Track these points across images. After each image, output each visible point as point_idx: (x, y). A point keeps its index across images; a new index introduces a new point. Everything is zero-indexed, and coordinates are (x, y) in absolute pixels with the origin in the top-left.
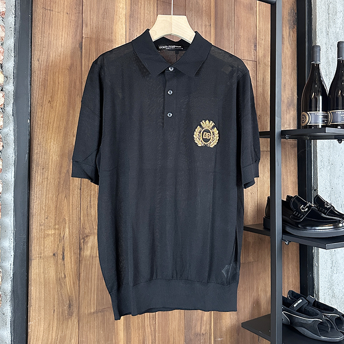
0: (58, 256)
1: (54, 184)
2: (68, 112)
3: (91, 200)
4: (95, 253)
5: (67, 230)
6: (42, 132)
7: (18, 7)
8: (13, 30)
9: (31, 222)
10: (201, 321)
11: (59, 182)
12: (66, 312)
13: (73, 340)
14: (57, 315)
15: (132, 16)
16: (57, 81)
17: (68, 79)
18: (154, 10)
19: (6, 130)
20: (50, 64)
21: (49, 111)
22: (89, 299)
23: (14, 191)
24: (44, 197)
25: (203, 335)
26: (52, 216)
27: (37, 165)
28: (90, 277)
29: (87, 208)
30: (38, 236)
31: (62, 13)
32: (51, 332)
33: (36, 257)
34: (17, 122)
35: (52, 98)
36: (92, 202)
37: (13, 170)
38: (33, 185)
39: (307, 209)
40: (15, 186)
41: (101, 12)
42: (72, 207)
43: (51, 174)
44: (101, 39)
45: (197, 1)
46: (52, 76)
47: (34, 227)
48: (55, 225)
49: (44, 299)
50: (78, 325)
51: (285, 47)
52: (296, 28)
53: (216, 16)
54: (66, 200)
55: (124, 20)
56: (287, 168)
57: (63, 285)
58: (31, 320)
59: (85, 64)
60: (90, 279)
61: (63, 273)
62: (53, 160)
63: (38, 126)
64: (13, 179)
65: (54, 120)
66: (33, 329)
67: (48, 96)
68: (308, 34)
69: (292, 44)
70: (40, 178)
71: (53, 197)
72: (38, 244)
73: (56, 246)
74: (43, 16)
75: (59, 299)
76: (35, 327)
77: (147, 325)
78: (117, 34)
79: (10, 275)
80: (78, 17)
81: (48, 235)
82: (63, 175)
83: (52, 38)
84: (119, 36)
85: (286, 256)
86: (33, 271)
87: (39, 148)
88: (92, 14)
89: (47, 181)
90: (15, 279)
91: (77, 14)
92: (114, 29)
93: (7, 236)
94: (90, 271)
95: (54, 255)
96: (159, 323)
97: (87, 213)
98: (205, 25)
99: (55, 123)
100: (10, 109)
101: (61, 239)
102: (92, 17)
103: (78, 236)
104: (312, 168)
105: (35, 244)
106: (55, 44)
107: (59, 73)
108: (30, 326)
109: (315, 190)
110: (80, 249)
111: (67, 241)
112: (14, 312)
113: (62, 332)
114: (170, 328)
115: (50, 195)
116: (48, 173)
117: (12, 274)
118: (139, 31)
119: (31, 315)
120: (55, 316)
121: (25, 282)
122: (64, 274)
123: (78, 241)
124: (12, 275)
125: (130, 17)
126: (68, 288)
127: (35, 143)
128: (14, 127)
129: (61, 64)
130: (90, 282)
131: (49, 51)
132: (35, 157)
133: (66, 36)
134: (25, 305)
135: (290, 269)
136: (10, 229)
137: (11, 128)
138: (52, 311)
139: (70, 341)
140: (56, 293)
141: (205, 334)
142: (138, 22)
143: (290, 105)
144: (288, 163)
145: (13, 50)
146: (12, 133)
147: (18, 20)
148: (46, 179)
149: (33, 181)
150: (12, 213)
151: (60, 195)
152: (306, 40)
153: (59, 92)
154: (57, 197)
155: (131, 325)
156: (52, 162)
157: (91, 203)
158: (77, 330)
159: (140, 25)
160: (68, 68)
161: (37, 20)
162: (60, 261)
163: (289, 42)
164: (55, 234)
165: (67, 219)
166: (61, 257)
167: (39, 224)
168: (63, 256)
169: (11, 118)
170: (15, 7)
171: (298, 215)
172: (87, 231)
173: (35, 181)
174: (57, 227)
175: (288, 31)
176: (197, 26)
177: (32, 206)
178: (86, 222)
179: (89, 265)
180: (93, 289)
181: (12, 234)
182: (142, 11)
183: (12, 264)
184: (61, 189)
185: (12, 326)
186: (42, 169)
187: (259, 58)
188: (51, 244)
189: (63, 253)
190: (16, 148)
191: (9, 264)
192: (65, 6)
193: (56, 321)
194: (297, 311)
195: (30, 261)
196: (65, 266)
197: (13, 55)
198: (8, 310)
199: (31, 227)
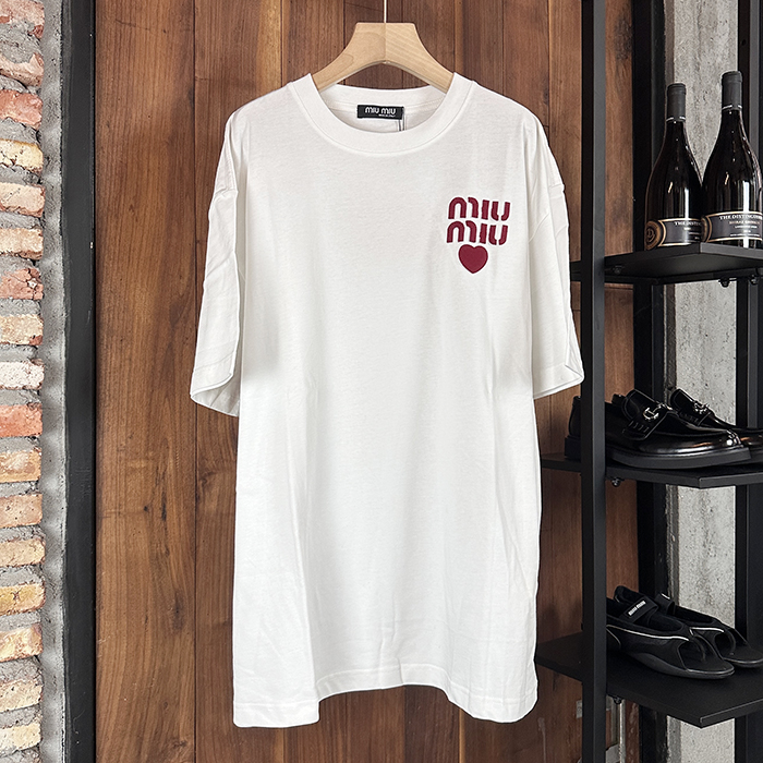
0: (154, 512)
1: (144, 370)
2: (169, 228)
4: (226, 506)
5: (171, 461)
6: (118, 268)
7: (68, 18)
8: (58, 64)
9: (99, 445)
11: (154, 368)
12: (170, 622)
13: (184, 677)
14: (153, 628)
15: (294, 36)
16: (145, 166)
17: (166, 162)
18: (338, 23)
19: (47, 263)
20: (132, 133)
21: (130, 227)
22: (215, 596)
23: (66, 383)
24: (125, 396)
26: (141, 433)
27: (111, 333)
28: (217, 552)
30: (114, 471)
31: (153, 30)
32: (141, 660)
33: (111, 513)
34: (70, 246)
35: (136, 201)
37: (64, 341)
38: (103, 372)
39: (657, 415)
40: (67, 373)
41: (231, 27)
42: (180, 417)
43: (137, 351)
44: (231, 81)
45: (425, 4)
46: (135, 157)
47: (105, 454)
48: (147, 450)
49: (128, 594)
50: (193, 648)
51: (608, 97)
52: (630, 57)
53: (464, 35)
54: (167, 402)
55: (277, 43)
56: (613, 345)
57: (164, 568)
58: (102, 635)
59: (200, 133)
60: (217, 558)
61: (163, 545)
62: (141, 323)
63: (109, 257)
64: (64, 359)
65: (141, 245)
66: (106, 653)
67: (128, 197)
68: (656, 70)
69: (622, 91)
70: (116, 358)
71: (141, 397)
72: (114, 488)
73: (150, 492)
74: (116, 37)
75: (155, 597)
76: (109, 648)
78: (264, 72)
79: (60, 546)
80: (186, 37)
81: (134, 470)
82: (161, 353)
83: (135, 81)
84: (268, 76)
86: (104, 540)
87: (112, 300)
88: (213, 32)
89: (130, 365)
90: (70, 555)
91: (184, 33)
92: (258, 64)
93: (53, 470)
94: (218, 541)
95: (146, 509)
97: (210, 428)
98: (442, 53)
99: (143, 250)
100: (55, 221)
101: (160, 478)
102: (213, 38)
103: (193, 474)
104: (665, 343)
105: (109, 488)
106: (140, 93)
107: (149, 150)
108: (101, 647)
109: (670, 389)
110: (197, 499)
111: (171, 483)
112: (69, 618)
113: (163, 660)
115: (137, 393)
116: (131, 349)
117: (64, 544)
118: (307, 64)
119: (102, 626)
120: (149, 628)
121: (89, 560)
122: (166, 546)
123: (193, 483)
124: (63, 547)
125: (290, 37)
126: (174, 574)
127: (106, 288)
128: (64, 256)
129: (153, 133)
130: (217, 563)
131: (129, 105)
132: (105, 317)
133: (162, 75)
134: (90, 607)
136: (59, 456)
137: (58, 259)
138: (143, 619)
139: (179, 678)
140: (150, 584)
142: (305, 48)
143: (618, 217)
144: (615, 334)
145: (59, 106)
146: (59, 268)
147: (69, 45)
148: (127, 362)
149: (103, 363)
150: (62, 425)
151: (156, 393)
152: (653, 81)
153: (150, 189)
154: (150, 396)
156: (139, 327)
158: (192, 657)
159: (309, 53)
160: (167, 140)
161: (104, 45)
162: (158, 522)
163: (616, 86)
164: (146, 468)
165: (170, 439)
166: (160, 513)
167: (115, 449)
168: (164, 512)
169: (58, 239)
170: (62, 17)
171: (639, 426)
172: (209, 465)
173: (106, 364)
175: (613, 64)
177: (101, 413)
178: (208, 445)
179: (216, 530)
180: (222, 577)
181: (63, 467)
182: (314, 26)
183: (64, 525)
184: (157, 382)
185: (66, 644)
186: (118, 342)
187: (554, 120)
188: (138, 488)
189: (164, 506)
190: (69, 298)
191: (59, 526)
192: (160, 15)
193: (149, 638)
194: (635, 623)
195: (98, 521)
196: (166, 532)
197: (59, 113)
198: (58, 613)
199: (100, 455)
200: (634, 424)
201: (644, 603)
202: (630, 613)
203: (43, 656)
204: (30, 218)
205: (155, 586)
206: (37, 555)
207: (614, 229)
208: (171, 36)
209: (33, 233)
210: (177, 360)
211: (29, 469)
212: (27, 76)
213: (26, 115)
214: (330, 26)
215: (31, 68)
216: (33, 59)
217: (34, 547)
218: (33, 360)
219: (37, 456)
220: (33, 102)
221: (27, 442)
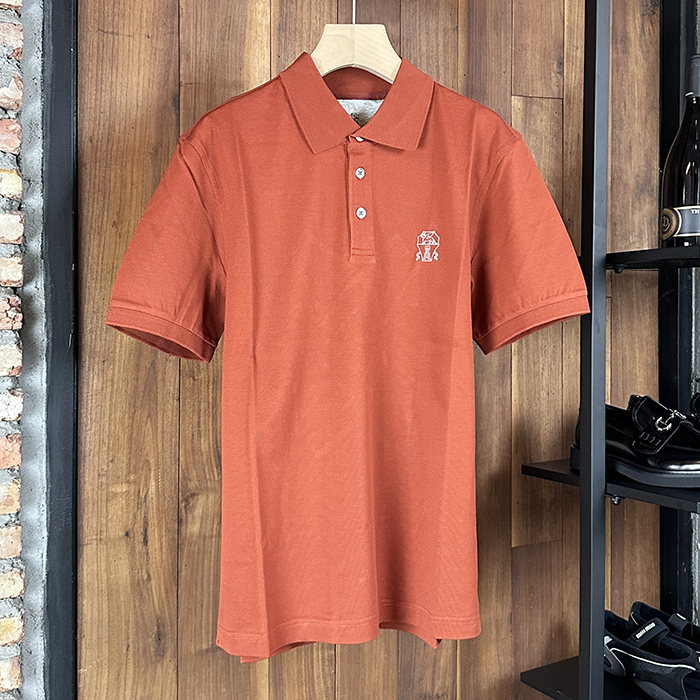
0: (136, 537)
1: (126, 391)
3: (199, 422)
4: (209, 528)
5: (153, 483)
6: (101, 288)
7: (49, 34)
8: (39, 83)
9: (80, 471)
10: (434, 667)
11: (136, 388)
12: (152, 649)
14: (134, 656)
15: (284, 28)
16: (129, 180)
17: (150, 174)
18: (331, 9)
19: (28, 289)
20: (115, 147)
21: (113, 245)
22: (198, 623)
23: (47, 410)
24: (107, 418)
25: (438, 698)
26: (123, 456)
27: (93, 355)
28: (199, 578)
29: (193, 438)
30: (95, 497)
31: (137, 36)
32: (122, 688)
33: (92, 540)
34: (51, 270)
35: (119, 217)
36: (202, 425)
37: (45, 367)
38: (85, 395)
39: (670, 425)
40: (48, 399)
41: (218, 25)
42: (163, 437)
43: (119, 372)
44: (218, 83)
46: (118, 171)
47: (87, 479)
48: (128, 474)
49: (109, 622)
50: (175, 676)
51: (632, 59)
52: (658, 12)
53: (469, 7)
54: (149, 423)
55: (266, 38)
56: (634, 333)
57: (145, 594)
58: (83, 665)
60: (199, 583)
61: (144, 571)
62: (124, 342)
63: (92, 276)
64: (45, 385)
66: (87, 682)
67: (111, 213)
68: (686, 26)
69: (648, 52)
70: (98, 380)
71: (123, 418)
72: (95, 514)
73: (131, 517)
74: (98, 47)
75: (137, 623)
76: (91, 678)
77: (318, 676)
78: (252, 70)
79: (41, 576)
80: (171, 41)
81: (115, 495)
82: (143, 373)
83: (118, 92)
84: (257, 74)
85: (627, 528)
86: (85, 567)
87: (94, 321)
88: (199, 33)
90: (50, 584)
91: (169, 36)
92: (245, 60)
93: (34, 500)
94: (200, 566)
95: (127, 534)
96: (342, 672)
97: (193, 447)
98: (444, 30)
100: (35, 245)
101: (141, 502)
102: (199, 39)
103: (175, 496)
104: (693, 330)
105: (90, 514)
107: (133, 162)
108: (82, 676)
110: (180, 522)
111: (153, 505)
112: (50, 648)
113: (145, 689)
114: (367, 684)
115: (119, 414)
116: (114, 370)
117: (44, 574)
119: (83, 655)
120: (130, 656)
121: (70, 589)
122: (147, 572)
123: (175, 505)
124: (44, 577)
125: (279, 30)
126: (156, 600)
127: (88, 310)
128: (46, 280)
129: (137, 144)
130: (199, 588)
131: (112, 118)
132: (86, 340)
133: (146, 84)
134: (71, 636)
135: (638, 555)
136: (40, 485)
137: (39, 283)
138: (125, 647)
140: (131, 611)
141: (443, 695)
142: (295, 40)
143: (642, 191)
144: (636, 321)
145: (40, 126)
146: (41, 293)
147: (49, 63)
148: (109, 383)
149: (85, 386)
150: (43, 453)
151: (138, 413)
152: (682, 38)
153: (134, 203)
154: (132, 418)
155: (285, 675)
156: (121, 347)
157: (199, 427)
158: (174, 685)
160: (152, 151)
161: (86, 56)
162: (139, 547)
163: (641, 46)
164: (128, 492)
165: (152, 461)
166: (141, 538)
167: (96, 472)
168: (145, 537)
169: (40, 263)
170: (43, 34)
171: (650, 438)
172: (192, 485)
173: (88, 387)
174: (132, 477)
175: (638, 22)
176: (427, 33)
177: (82, 438)
178: (191, 465)
179: (198, 553)
180: (205, 602)
181: (44, 496)
182: (306, 15)
183: (45, 554)
184: (139, 402)
185: (47, 675)
186: (101, 363)
187: (569, 91)
188: (120, 513)
189: (146, 531)
190: (50, 324)
191: (39, 556)
192: (144, 20)
193: (131, 666)
194: (642, 648)
195: (79, 548)
196: (148, 557)
197: (40, 133)
198: (38, 644)
199: (81, 480)
200: (645, 436)
201: (653, 625)
202: (638, 636)
203: (24, 688)
204: (9, 246)
205: (136, 613)
206: (16, 588)
207: (637, 205)
208: (154, 41)
209: (12, 262)
210: (160, 377)
211: (8, 502)
212: (6, 101)
213: (5, 141)
214: (322, 14)
215: (10, 93)
216: (13, 84)
217: (13, 580)
218: (12, 391)
219: (15, 489)
220: (12, 128)
221: (7, 474)
